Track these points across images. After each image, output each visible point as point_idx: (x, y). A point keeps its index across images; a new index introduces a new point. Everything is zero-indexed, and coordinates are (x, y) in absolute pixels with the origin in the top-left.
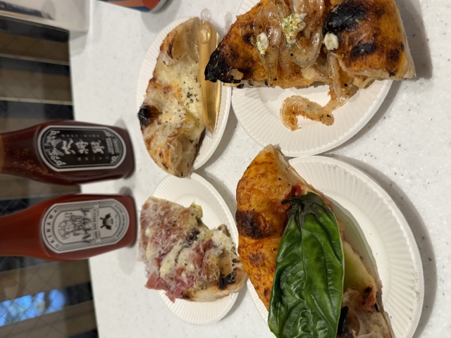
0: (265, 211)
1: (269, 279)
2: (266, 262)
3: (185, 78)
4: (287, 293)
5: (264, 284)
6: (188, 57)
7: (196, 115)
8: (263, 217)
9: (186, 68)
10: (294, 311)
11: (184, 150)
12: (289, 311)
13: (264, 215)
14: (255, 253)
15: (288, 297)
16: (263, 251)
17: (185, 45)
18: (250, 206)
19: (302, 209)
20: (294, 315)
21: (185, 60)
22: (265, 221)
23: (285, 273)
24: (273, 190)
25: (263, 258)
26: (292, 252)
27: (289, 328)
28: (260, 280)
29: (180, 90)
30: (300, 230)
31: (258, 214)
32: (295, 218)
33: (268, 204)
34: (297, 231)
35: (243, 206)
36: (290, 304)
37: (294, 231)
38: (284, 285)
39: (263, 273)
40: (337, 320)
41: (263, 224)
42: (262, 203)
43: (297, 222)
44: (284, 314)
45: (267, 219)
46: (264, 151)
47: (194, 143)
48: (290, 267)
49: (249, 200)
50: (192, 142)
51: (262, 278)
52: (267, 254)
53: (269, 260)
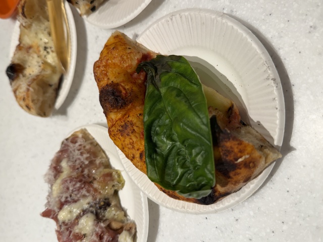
0: (123, 82)
1: (141, 144)
2: (135, 128)
3: (41, 36)
4: (159, 144)
5: (138, 150)
6: (41, 17)
7: (53, 64)
8: (122, 86)
9: (40, 26)
10: (170, 158)
11: (44, 93)
12: (166, 159)
13: (122, 84)
14: (123, 123)
15: (161, 147)
16: (130, 119)
17: (37, 7)
18: (108, 79)
19: (156, 72)
20: (170, 162)
21: (38, 20)
22: (125, 89)
23: (153, 128)
24: (125, 57)
25: (132, 124)
26: (156, 108)
27: (169, 175)
28: (133, 147)
29: (38, 47)
30: (158, 90)
31: (118, 84)
32: (152, 82)
33: (125, 75)
34: (156, 92)
35: (102, 83)
36: (165, 153)
37: (153, 92)
38: (155, 139)
39: (134, 139)
40: (210, 142)
41: (124, 92)
42: (119, 74)
43: (154, 85)
44: (161, 162)
45: (127, 87)
46: (112, 36)
47: (53, 87)
48: (157, 122)
49: (106, 75)
50: (50, 86)
51: (135, 145)
52: (135, 120)
53: (137, 125)
